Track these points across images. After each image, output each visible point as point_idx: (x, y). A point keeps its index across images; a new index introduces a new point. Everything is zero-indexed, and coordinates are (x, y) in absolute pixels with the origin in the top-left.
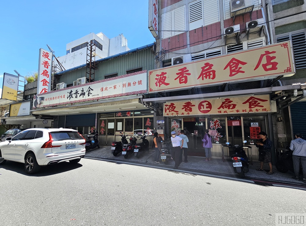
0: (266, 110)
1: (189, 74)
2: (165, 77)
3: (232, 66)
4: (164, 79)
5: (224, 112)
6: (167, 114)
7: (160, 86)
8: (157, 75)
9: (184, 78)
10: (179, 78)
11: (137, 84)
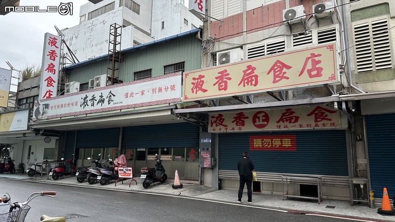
0: (335, 125)
1: (230, 79)
3: (276, 70)
4: (201, 83)
5: (285, 127)
6: (214, 130)
7: (196, 93)
8: (194, 79)
9: (223, 84)
10: (218, 84)
11: (169, 89)
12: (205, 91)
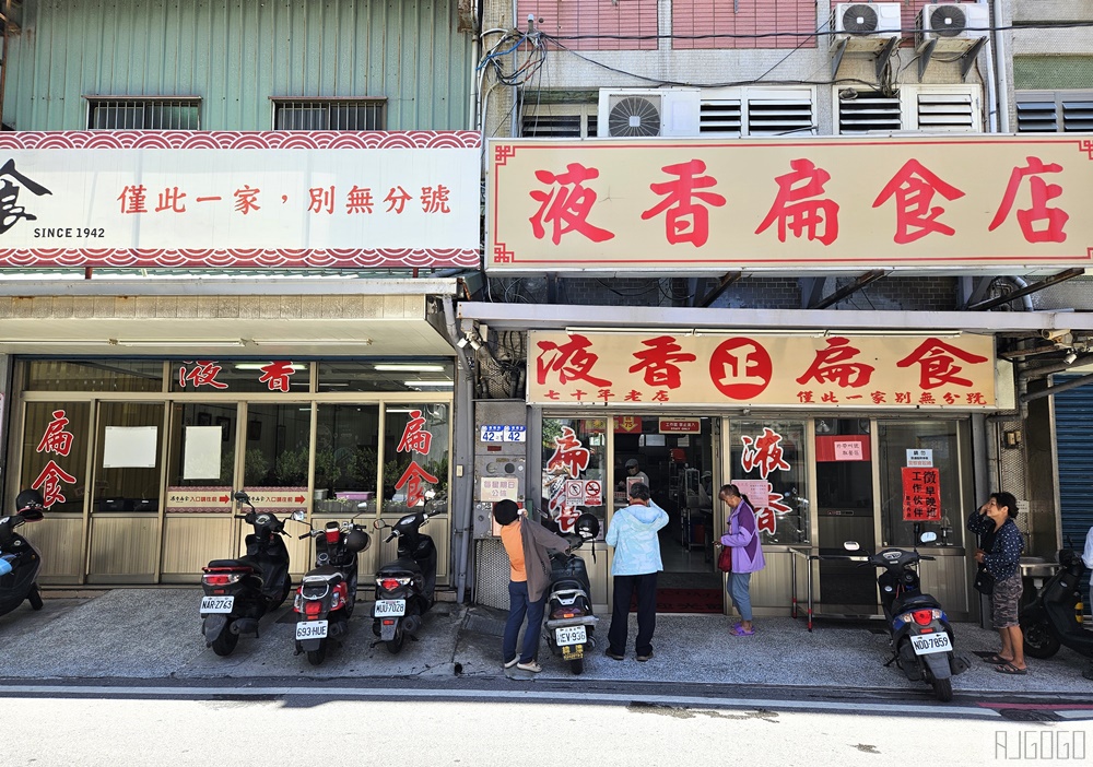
0: (982, 400)
1: (719, 201)
2: (591, 196)
3: (908, 197)
4: (581, 200)
5: (825, 399)
6: (551, 394)
7: (556, 240)
8: (544, 176)
9: (689, 218)
10: (664, 213)
11: (415, 205)
12: (600, 235)
